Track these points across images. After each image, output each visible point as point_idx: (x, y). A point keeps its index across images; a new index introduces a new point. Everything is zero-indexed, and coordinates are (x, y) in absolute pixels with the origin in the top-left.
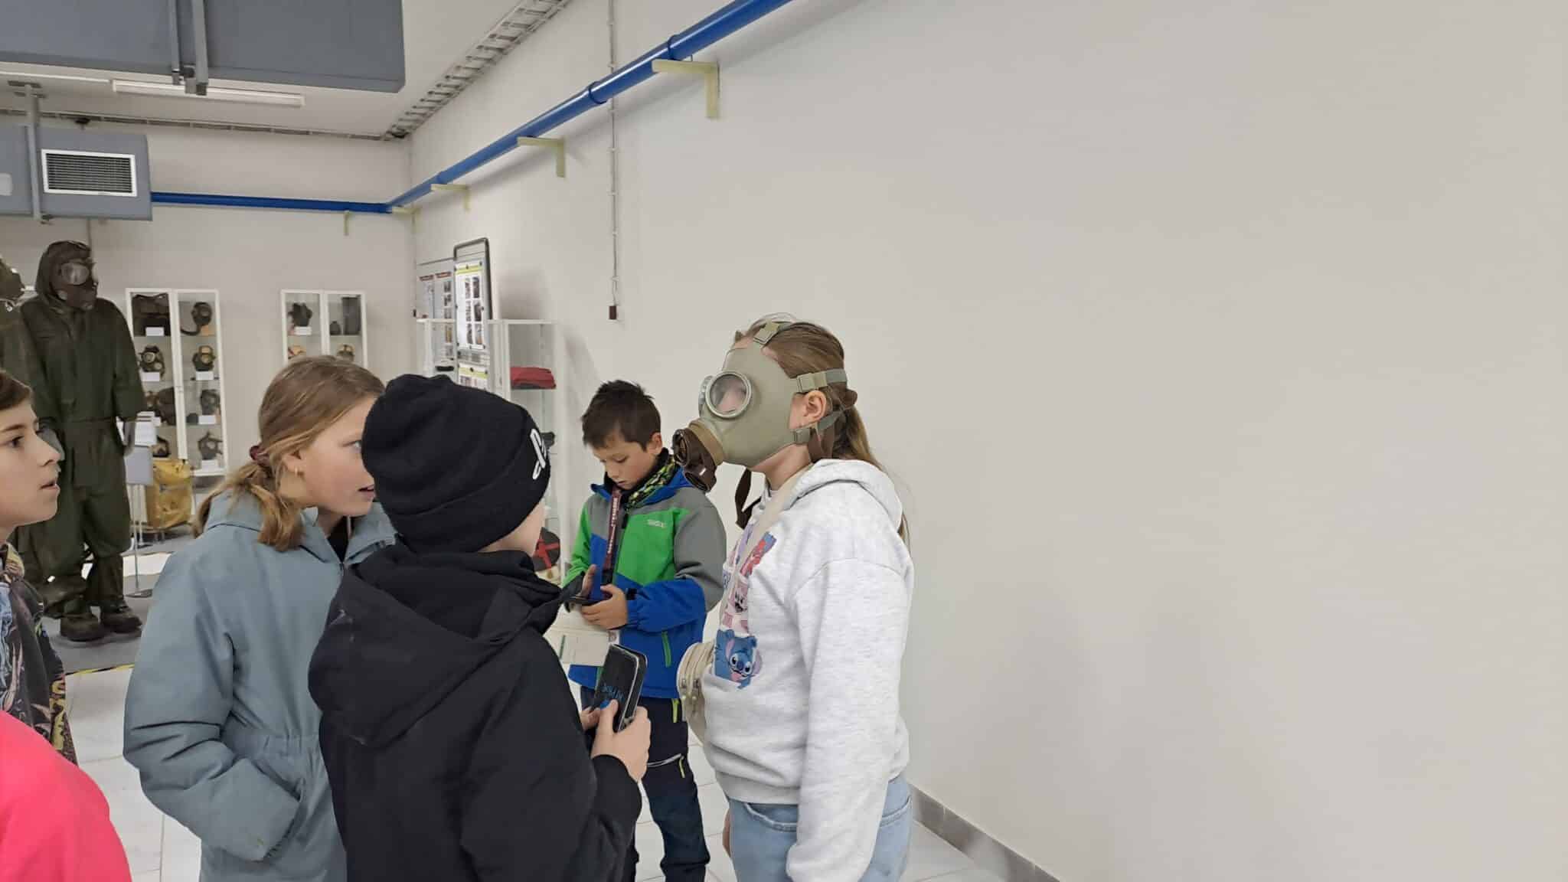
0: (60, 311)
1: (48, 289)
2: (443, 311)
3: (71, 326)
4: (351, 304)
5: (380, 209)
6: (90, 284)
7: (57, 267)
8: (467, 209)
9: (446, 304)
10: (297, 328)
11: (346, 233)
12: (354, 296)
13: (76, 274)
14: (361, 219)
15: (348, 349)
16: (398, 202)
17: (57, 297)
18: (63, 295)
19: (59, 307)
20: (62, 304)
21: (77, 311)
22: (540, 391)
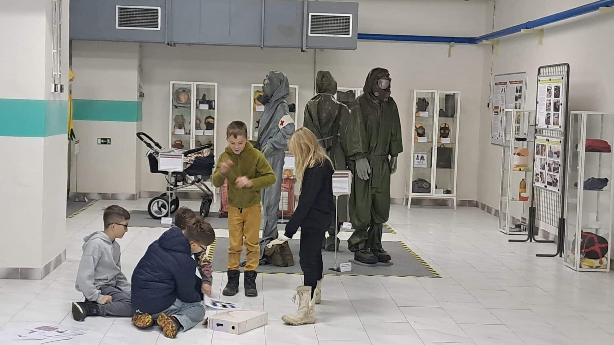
0: (375, 102)
1: (371, 91)
2: (514, 104)
3: (378, 109)
4: (449, 99)
5: (471, 41)
6: (388, 90)
7: (376, 80)
8: (540, 43)
9: (516, 100)
10: (420, 112)
11: (449, 56)
12: (452, 94)
13: (383, 83)
14: (459, 48)
15: (447, 126)
16: (486, 37)
17: (374, 95)
18: (376, 94)
19: (375, 100)
20: (376, 98)
21: (381, 102)
22: (598, 153)
